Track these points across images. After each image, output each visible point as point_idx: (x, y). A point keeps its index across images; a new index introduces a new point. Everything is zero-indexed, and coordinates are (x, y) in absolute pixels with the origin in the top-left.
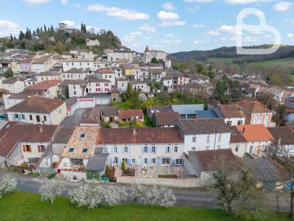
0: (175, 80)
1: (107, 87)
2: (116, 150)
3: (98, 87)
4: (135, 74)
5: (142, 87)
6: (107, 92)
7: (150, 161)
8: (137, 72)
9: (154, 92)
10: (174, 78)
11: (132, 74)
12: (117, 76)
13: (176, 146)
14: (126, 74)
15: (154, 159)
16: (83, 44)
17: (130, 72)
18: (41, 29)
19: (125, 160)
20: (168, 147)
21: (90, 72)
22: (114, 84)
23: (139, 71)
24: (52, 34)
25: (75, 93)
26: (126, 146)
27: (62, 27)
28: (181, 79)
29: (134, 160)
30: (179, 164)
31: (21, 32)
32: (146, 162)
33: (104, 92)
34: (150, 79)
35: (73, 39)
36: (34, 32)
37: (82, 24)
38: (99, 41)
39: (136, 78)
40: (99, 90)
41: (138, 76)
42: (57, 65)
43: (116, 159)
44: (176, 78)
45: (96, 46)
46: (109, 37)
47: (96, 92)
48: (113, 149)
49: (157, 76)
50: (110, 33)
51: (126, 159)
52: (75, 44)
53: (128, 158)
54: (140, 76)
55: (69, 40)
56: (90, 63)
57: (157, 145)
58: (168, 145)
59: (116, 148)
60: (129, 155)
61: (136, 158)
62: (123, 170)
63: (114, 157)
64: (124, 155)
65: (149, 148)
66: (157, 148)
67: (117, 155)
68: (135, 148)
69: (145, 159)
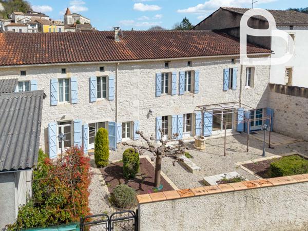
2: (68, 90)
7: (178, 124)
8: (60, 28)
11: (52, 31)
14: (44, 32)
15: (189, 115)
17: (50, 29)
26: (101, 74)
29: (128, 126)
30: (255, 127)
32: (165, 131)
38: (3, 5)
53: (109, 120)
57: (199, 65)
58: (229, 63)
59: (68, 81)
60: (114, 107)
61: (136, 118)
62: (103, 166)
63: (59, 120)
64: (95, 110)
65: (178, 75)
66: (200, 74)
67: (73, 110)
68: (134, 80)
69: (163, 117)
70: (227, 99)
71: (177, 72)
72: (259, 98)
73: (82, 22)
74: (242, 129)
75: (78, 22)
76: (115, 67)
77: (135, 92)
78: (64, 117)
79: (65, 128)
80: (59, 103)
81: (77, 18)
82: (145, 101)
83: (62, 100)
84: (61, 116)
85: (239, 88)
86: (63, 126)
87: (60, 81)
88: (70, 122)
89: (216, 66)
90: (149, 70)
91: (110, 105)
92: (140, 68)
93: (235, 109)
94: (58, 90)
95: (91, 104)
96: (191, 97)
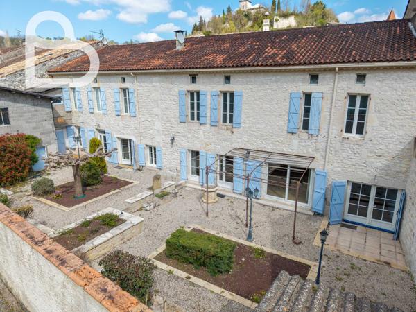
13: (356, 89)
20: (308, 97)
24: (227, 19)
29: (153, 153)
30: (369, 219)
48: (92, 95)
55: (250, 23)
57: (242, 84)
60: (137, 125)
61: (158, 142)
64: (121, 124)
65: (209, 97)
67: (104, 121)
69: (192, 152)
70: (294, 148)
78: (99, 126)
84: (97, 124)
85: (324, 132)
90: (171, 85)
91: (133, 122)
94: (93, 99)
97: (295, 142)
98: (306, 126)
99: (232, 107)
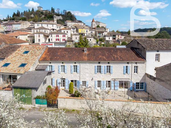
0: (114, 37)
1: (64, 38)
2: (64, 69)
3: (57, 38)
4: (85, 32)
5: (90, 40)
6: (64, 41)
7: (104, 84)
8: (87, 31)
9: (99, 43)
10: (113, 36)
11: (83, 32)
12: (72, 33)
13: (136, 65)
14: (79, 32)
15: (109, 82)
16: (52, 19)
17: (82, 31)
18: (27, 11)
19: (74, 82)
20: (127, 67)
21: (53, 30)
22: (70, 36)
23: (88, 30)
24: (32, 13)
25: (39, 40)
26: (75, 65)
27: (39, 9)
28: (118, 36)
29: (84, 83)
30: (140, 89)
31: (14, 13)
32: (99, 86)
33: (62, 41)
34: (96, 36)
35: (46, 15)
36: (22, 13)
37: (52, 8)
38: (62, 17)
39: (86, 35)
40: (58, 40)
41: (88, 34)
42: (31, 26)
43: (64, 81)
44: (115, 36)
45: (60, 20)
46: (69, 15)
47: (56, 41)
48: (61, 68)
49: (101, 35)
50: (69, 12)
51: (76, 81)
52: (46, 18)
53: (78, 80)
54: (89, 34)
55: (43, 16)
56: (54, 25)
57: (113, 64)
58: (126, 64)
59: (64, 66)
60: (79, 76)
61: (87, 80)
62: (71, 94)
63: (61, 78)
64: (73, 76)
65: (104, 67)
66: (113, 67)
67: (65, 75)
68: (86, 67)
69: (98, 81)
70: (125, 77)
71: (104, 66)
72: (141, 78)
73: (100, 26)
74: (132, 89)
75: (98, 26)
76: (80, 63)
77: (87, 71)
78: (62, 77)
79: (63, 81)
80: (61, 73)
81: (98, 24)
82: (91, 74)
83: (62, 72)
84: (61, 77)
85: (131, 73)
86: (62, 80)
87: (62, 66)
88: (65, 79)
89: (120, 65)
90: (92, 64)
91: (78, 75)
92: (89, 64)
93: (129, 81)
94: (61, 69)
95: (71, 74)
96: (109, 75)
97: (125, 76)
98: (127, 72)
99: (109, 69)
